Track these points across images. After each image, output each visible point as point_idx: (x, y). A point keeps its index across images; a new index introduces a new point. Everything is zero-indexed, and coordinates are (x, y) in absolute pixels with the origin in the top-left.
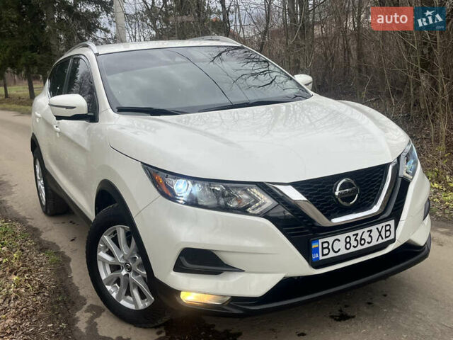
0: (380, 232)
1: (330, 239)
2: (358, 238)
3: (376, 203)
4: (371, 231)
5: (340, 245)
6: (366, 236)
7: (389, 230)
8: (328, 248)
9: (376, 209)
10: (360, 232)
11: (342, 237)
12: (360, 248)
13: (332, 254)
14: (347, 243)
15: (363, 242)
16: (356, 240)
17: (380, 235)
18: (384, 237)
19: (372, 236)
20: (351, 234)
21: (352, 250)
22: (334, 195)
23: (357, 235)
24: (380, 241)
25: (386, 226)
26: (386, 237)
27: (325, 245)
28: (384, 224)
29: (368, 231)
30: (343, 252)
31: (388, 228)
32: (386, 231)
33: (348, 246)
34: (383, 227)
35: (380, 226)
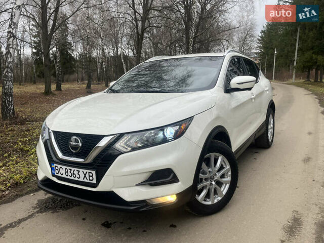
0: (85, 175)
1: (59, 166)
2: (72, 172)
4: (79, 171)
5: (63, 171)
6: (76, 172)
7: (92, 176)
8: (58, 170)
10: (73, 169)
11: (64, 167)
12: (72, 178)
13: (59, 175)
14: (66, 172)
15: (74, 176)
16: (70, 172)
17: (85, 176)
18: (88, 179)
19: (81, 175)
20: (68, 168)
21: (69, 177)
23: (71, 170)
24: (85, 180)
25: (89, 173)
26: (90, 180)
27: (57, 168)
28: (88, 171)
29: (77, 171)
30: (64, 176)
31: (91, 175)
32: (89, 176)
33: (67, 174)
34: (87, 172)
35: (85, 171)
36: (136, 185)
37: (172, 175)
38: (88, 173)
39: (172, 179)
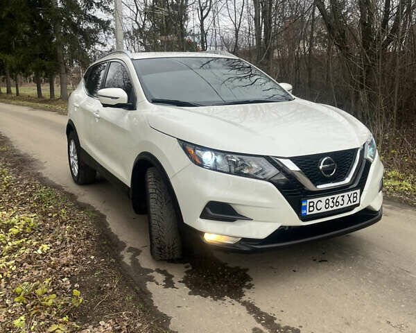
1: (315, 200)
3: (347, 176)
4: (343, 196)
6: (340, 200)
7: (356, 197)
8: (313, 206)
9: (348, 180)
10: (336, 196)
14: (326, 204)
15: (337, 204)
16: (333, 202)
17: (350, 200)
22: (319, 169)
23: (334, 198)
24: (349, 204)
26: (353, 202)
27: (311, 204)
32: (353, 198)
34: (352, 194)
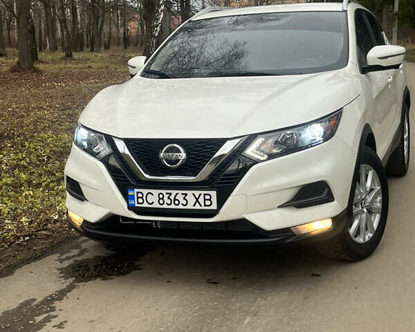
0: (197, 199)
1: (145, 191)
2: (172, 197)
4: (186, 195)
5: (153, 198)
7: (210, 200)
10: (174, 192)
11: (156, 192)
12: (173, 206)
13: (145, 205)
15: (177, 202)
16: (169, 198)
17: (197, 201)
19: (190, 200)
20: (164, 192)
21: (165, 206)
23: (170, 194)
24: (197, 207)
25: (205, 195)
26: (205, 205)
27: (140, 195)
28: (203, 192)
29: (182, 194)
30: (156, 205)
31: (207, 197)
32: (205, 200)
33: (161, 202)
34: (200, 194)
35: (197, 193)
36: (279, 207)
37: (326, 190)
38: (202, 196)
39: (326, 196)
